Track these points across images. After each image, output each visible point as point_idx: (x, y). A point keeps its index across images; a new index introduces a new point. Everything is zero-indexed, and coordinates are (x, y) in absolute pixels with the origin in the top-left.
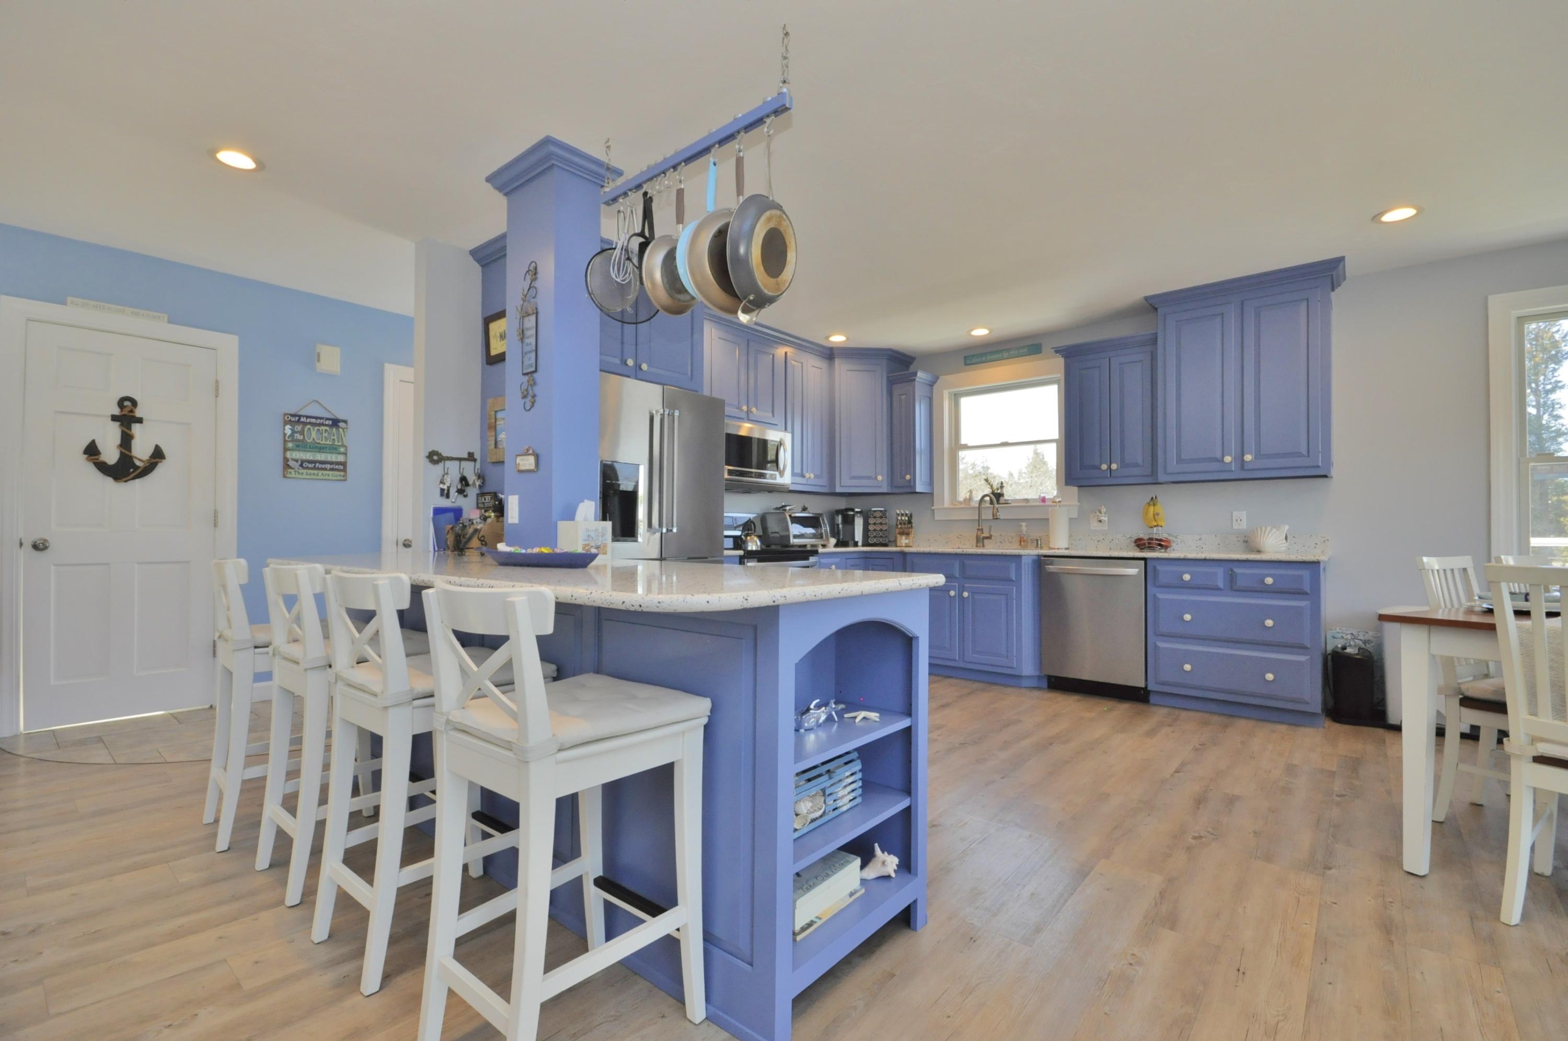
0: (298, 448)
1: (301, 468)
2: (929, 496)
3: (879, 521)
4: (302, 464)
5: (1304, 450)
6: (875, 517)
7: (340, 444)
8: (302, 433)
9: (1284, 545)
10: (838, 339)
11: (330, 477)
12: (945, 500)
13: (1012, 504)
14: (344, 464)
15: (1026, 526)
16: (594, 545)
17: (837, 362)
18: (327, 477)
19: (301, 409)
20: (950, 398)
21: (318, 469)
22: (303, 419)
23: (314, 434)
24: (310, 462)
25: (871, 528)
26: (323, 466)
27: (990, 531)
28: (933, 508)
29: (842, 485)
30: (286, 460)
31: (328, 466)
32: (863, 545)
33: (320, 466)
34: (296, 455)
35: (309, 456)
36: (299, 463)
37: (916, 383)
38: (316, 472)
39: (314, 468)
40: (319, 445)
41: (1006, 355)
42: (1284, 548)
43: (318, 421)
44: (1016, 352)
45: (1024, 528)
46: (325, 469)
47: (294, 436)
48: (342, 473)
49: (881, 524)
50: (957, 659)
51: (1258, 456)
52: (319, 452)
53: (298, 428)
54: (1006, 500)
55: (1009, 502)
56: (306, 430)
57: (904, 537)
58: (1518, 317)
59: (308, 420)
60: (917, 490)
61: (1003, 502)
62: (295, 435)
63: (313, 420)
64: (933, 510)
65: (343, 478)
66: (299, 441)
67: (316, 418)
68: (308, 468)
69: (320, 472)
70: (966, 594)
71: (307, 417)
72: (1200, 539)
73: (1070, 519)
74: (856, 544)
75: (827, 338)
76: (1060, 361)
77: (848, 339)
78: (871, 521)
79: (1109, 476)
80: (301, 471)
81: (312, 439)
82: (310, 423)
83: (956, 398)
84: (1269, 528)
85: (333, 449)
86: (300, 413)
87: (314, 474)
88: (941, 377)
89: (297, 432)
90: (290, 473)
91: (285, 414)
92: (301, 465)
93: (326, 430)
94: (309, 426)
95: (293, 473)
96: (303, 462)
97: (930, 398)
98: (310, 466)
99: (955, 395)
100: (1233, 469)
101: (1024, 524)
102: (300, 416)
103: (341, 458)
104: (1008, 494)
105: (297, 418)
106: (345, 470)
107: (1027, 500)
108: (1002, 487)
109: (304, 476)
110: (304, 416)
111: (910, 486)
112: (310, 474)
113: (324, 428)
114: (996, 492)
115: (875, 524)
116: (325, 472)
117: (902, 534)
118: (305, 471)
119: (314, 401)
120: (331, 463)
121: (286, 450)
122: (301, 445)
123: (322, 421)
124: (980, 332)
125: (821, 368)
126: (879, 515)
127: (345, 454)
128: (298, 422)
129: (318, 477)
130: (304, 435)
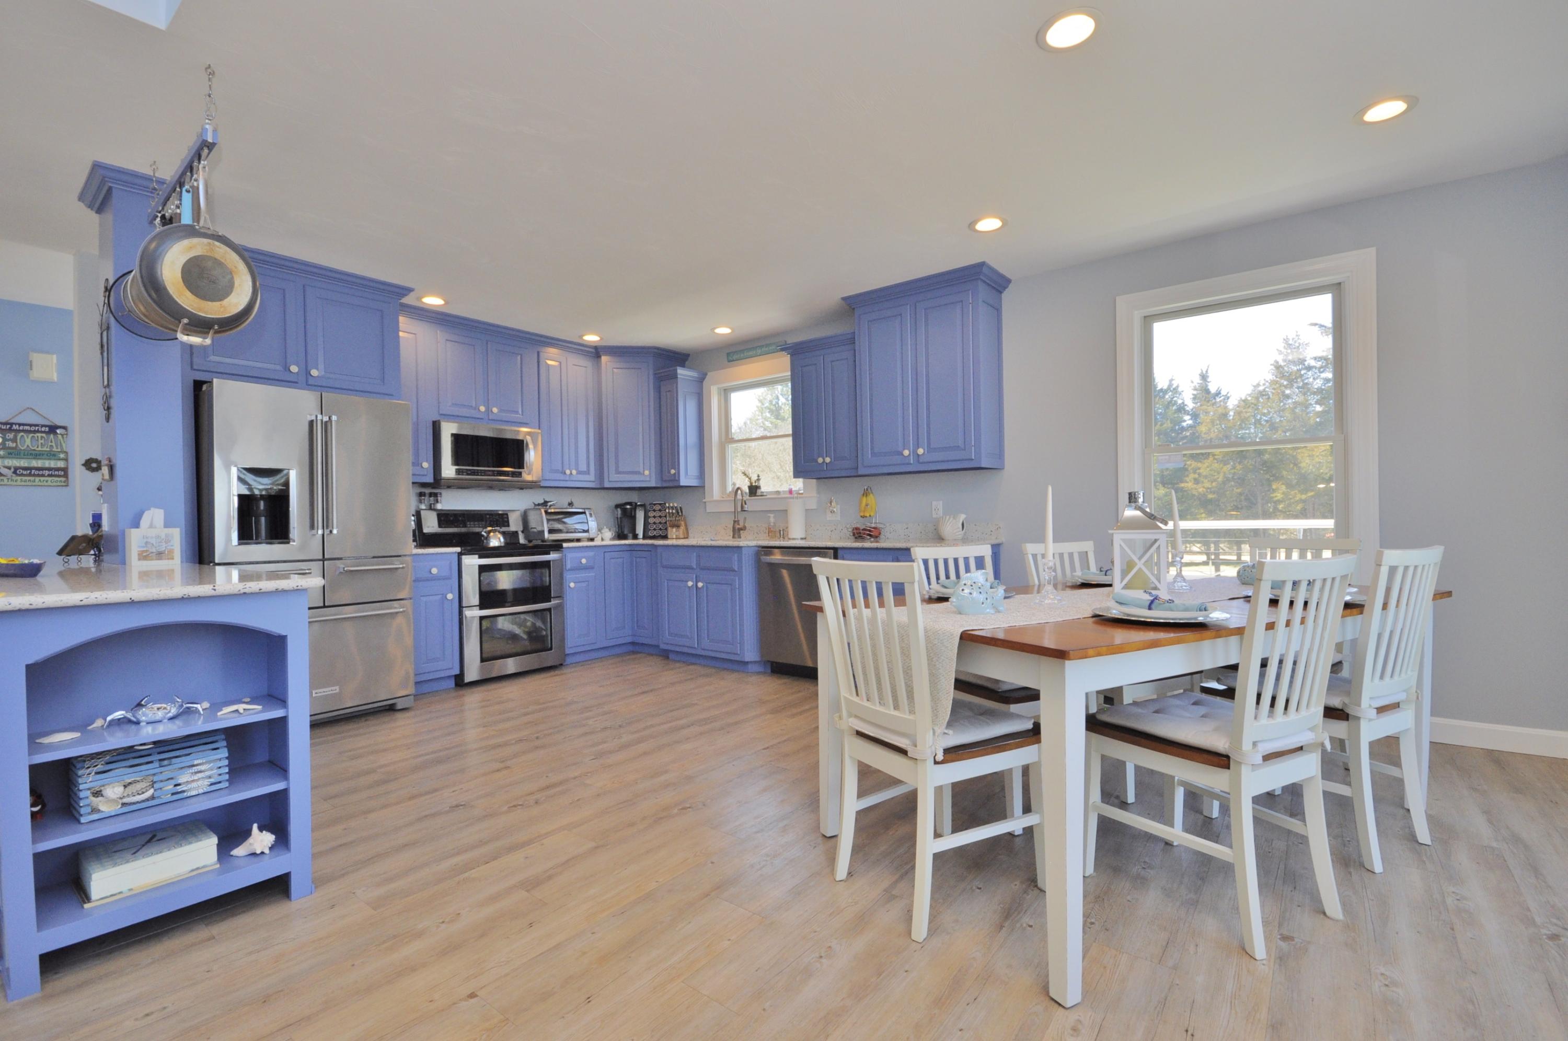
0: (10, 456)
1: (14, 475)
2: (700, 489)
3: (658, 514)
5: (961, 443)
6: (654, 511)
7: (59, 450)
8: (14, 440)
9: (960, 533)
10: (591, 338)
11: (49, 483)
12: (715, 491)
13: (768, 496)
14: (65, 470)
15: (774, 517)
16: (155, 551)
17: (604, 359)
18: (45, 483)
19: (13, 417)
20: (719, 394)
21: (34, 475)
22: (14, 427)
23: (28, 441)
24: (25, 469)
25: (651, 520)
26: (41, 473)
27: (744, 523)
28: (704, 500)
29: (610, 480)
31: (47, 473)
32: (645, 537)
33: (37, 472)
34: (8, 463)
35: (23, 463)
36: (12, 470)
37: (679, 380)
38: (32, 478)
39: (30, 475)
40: (33, 452)
41: (759, 351)
42: (960, 536)
43: (33, 428)
44: (767, 349)
45: (772, 520)
46: (43, 475)
47: (5, 444)
48: (63, 479)
49: (660, 517)
50: (696, 646)
51: (930, 449)
52: (34, 458)
53: (11, 436)
54: (762, 492)
55: (765, 494)
56: (19, 437)
57: (674, 530)
58: (1145, 317)
59: (21, 428)
60: (682, 484)
61: (760, 494)
62: (7, 443)
63: (27, 428)
64: (705, 502)
65: (64, 484)
66: (12, 448)
67: (31, 425)
68: (22, 475)
69: (37, 479)
70: (700, 585)
71: (20, 425)
72: (907, 528)
73: (807, 510)
74: (635, 537)
75: (581, 337)
76: (784, 360)
77: (601, 339)
78: (651, 514)
79: (825, 469)
80: (15, 478)
81: (25, 447)
82: (23, 431)
83: (726, 393)
84: (948, 517)
85: (52, 455)
86: (12, 421)
87: (30, 480)
88: (709, 374)
89: (8, 440)
92: (15, 472)
93: (42, 437)
94: (22, 434)
95: (6, 481)
96: (16, 469)
97: (699, 393)
98: (25, 472)
99: (725, 390)
100: (912, 462)
101: (772, 515)
102: (12, 424)
103: (61, 464)
104: (765, 487)
105: (8, 426)
106: (66, 475)
107: (778, 492)
108: (758, 480)
109: (19, 483)
110: (16, 424)
111: (674, 480)
112: (25, 481)
113: (39, 435)
114: (754, 484)
115: (654, 517)
116: (42, 479)
117: (673, 526)
118: (19, 478)
119: (28, 408)
120: (49, 469)
122: (14, 453)
123: (37, 428)
124: (723, 331)
125: (586, 367)
126: (658, 507)
127: (66, 460)
128: (10, 430)
129: (34, 484)
130: (16, 442)
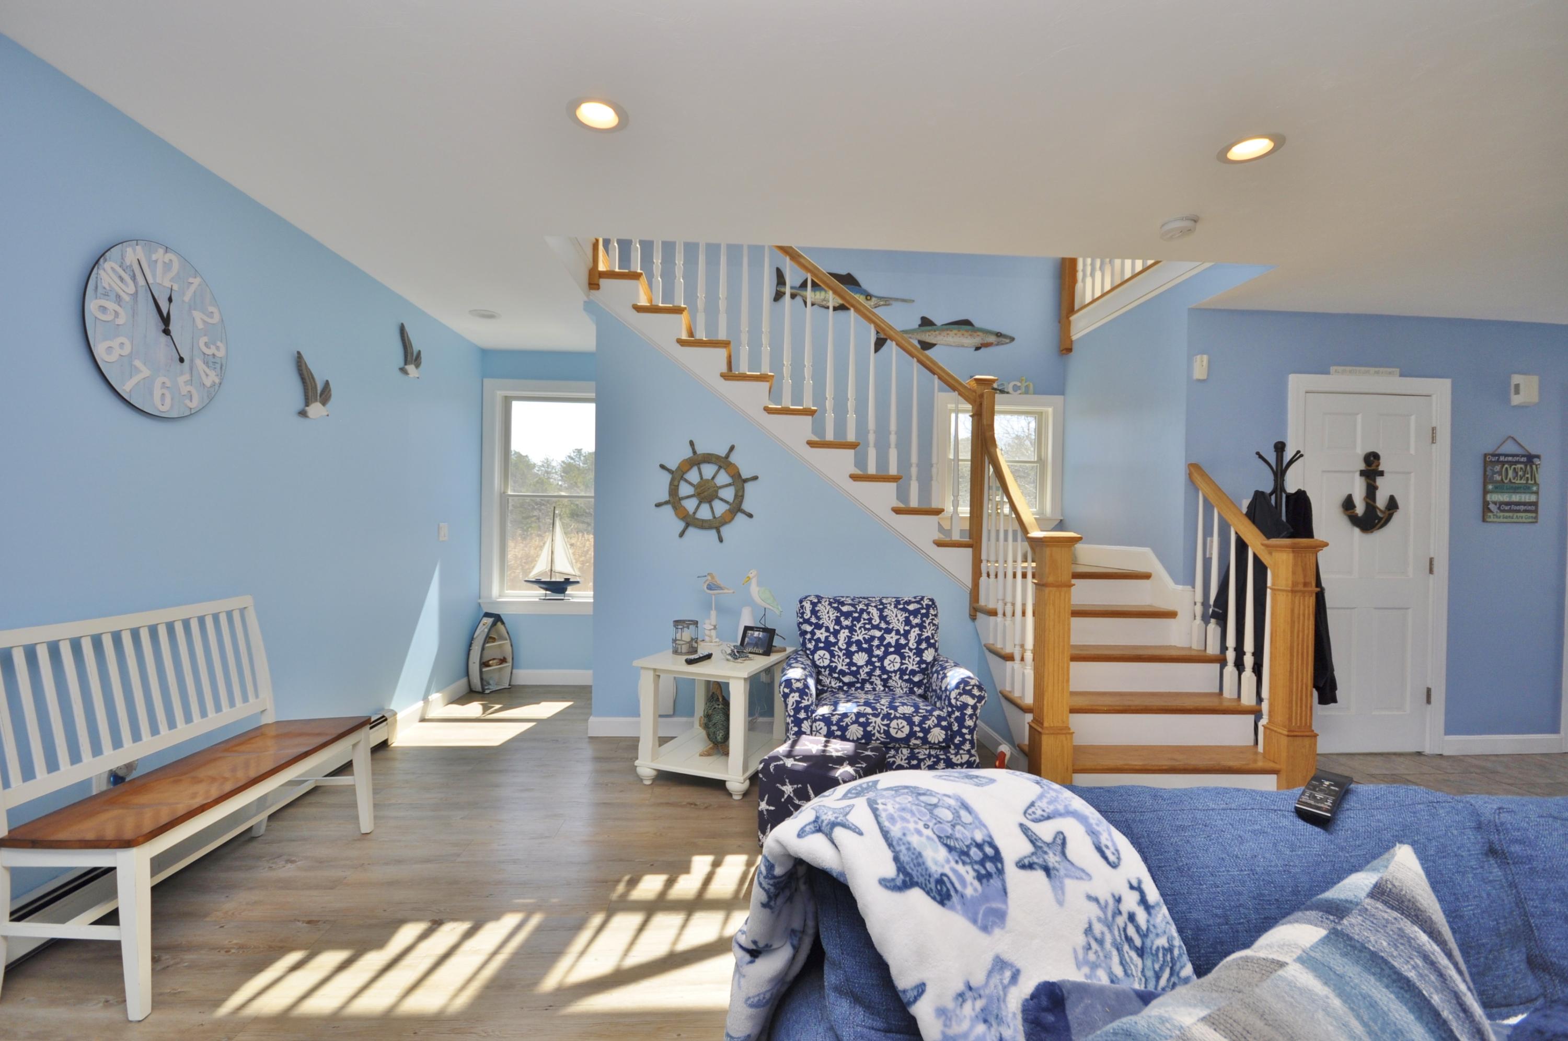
0: (1497, 490)
1: (1498, 511)
4: (1500, 504)
7: (1533, 482)
8: (1500, 473)
11: (1524, 520)
14: (1535, 504)
18: (1520, 520)
19: (1500, 448)
21: (1514, 511)
22: (1502, 459)
23: (1511, 474)
24: (1507, 504)
26: (1518, 508)
30: (1486, 505)
31: (1522, 508)
33: (1515, 508)
34: (1495, 498)
35: (1506, 498)
36: (1498, 505)
38: (1511, 514)
39: (1510, 511)
40: (1514, 485)
43: (1514, 459)
46: (1519, 511)
47: (1493, 478)
48: (1534, 515)
52: (1514, 493)
53: (1497, 468)
56: (1504, 470)
59: (1506, 459)
62: (1494, 476)
63: (1510, 459)
65: (1534, 520)
66: (1497, 482)
67: (1512, 456)
68: (1505, 511)
69: (1515, 515)
71: (1506, 455)
80: (1499, 514)
81: (1508, 479)
82: (1507, 462)
85: (1526, 489)
86: (1499, 453)
87: (1510, 517)
89: (1496, 473)
90: (1490, 517)
91: (1485, 455)
92: (1499, 508)
93: (1522, 468)
94: (1506, 465)
95: (1492, 517)
96: (1501, 503)
98: (1507, 508)
102: (1499, 455)
103: (1533, 498)
105: (1496, 458)
106: (1536, 511)
109: (1501, 520)
110: (1502, 455)
112: (1506, 518)
113: (1520, 466)
116: (1519, 514)
118: (1502, 514)
119: (1509, 437)
120: (1525, 504)
121: (1485, 492)
122: (1500, 487)
123: (1517, 458)
127: (1537, 493)
128: (1498, 462)
129: (1513, 520)
130: (1502, 475)
